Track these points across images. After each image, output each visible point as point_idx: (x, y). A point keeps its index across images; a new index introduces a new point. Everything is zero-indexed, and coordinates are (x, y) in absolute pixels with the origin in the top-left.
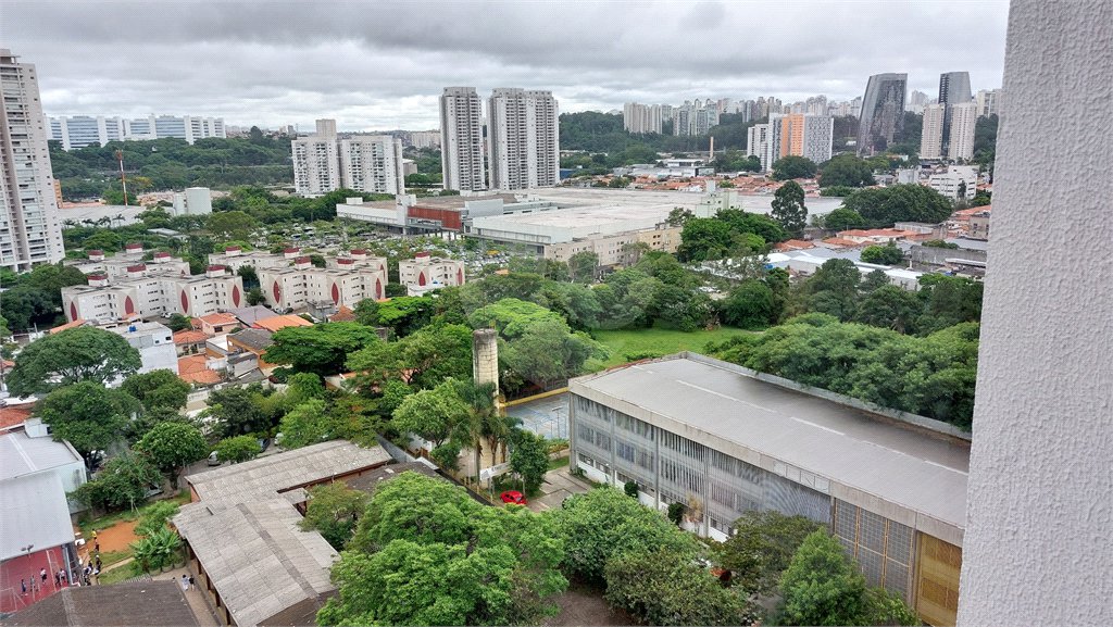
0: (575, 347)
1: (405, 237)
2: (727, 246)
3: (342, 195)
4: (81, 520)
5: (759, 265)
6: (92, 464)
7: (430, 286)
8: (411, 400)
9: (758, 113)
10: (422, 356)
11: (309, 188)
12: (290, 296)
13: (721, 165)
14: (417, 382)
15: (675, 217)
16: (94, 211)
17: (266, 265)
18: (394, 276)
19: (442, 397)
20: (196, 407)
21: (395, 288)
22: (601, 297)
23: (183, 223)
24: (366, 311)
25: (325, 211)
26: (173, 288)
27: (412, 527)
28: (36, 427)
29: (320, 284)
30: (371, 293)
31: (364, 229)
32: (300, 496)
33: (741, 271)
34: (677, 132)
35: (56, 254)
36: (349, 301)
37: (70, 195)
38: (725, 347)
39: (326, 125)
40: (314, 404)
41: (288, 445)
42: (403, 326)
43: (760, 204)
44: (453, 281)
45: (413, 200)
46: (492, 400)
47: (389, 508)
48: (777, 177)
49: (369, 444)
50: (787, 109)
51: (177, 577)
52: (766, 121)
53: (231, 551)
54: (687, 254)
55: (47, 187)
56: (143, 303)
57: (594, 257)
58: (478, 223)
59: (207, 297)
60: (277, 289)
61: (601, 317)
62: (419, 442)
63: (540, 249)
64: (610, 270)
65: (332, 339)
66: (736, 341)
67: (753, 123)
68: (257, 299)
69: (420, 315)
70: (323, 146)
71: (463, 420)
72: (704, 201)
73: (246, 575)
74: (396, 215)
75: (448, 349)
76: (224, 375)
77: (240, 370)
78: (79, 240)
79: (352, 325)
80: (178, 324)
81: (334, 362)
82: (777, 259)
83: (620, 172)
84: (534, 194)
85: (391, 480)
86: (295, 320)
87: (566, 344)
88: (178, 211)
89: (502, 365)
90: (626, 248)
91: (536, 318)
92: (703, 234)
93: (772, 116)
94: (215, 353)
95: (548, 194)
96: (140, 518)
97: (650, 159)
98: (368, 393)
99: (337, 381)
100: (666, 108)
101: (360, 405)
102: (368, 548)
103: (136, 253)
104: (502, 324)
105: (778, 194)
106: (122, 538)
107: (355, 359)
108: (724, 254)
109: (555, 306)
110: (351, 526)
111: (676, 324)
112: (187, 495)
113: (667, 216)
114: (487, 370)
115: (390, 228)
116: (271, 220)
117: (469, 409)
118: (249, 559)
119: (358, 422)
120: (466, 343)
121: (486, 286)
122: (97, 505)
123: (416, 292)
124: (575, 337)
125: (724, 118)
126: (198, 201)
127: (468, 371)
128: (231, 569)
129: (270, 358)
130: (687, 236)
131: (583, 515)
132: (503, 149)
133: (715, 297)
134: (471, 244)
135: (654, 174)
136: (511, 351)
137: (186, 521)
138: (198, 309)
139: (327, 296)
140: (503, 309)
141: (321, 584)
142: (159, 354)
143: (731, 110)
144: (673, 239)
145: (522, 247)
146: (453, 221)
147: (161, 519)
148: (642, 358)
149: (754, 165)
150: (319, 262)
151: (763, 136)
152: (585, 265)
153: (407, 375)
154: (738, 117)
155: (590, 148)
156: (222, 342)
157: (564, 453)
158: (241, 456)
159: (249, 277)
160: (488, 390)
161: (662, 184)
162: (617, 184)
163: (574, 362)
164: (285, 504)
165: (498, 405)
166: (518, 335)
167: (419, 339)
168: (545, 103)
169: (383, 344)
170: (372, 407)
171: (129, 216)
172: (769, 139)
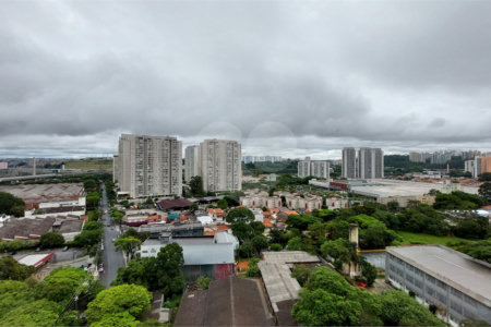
0: (389, 235)
1: (328, 191)
2: (457, 206)
3: (311, 178)
4: (236, 258)
5: (472, 214)
6: (241, 243)
7: (336, 207)
8: (326, 243)
9: (469, 156)
10: (331, 230)
11: (302, 175)
12: (293, 206)
13: (452, 174)
14: (330, 237)
15: (432, 192)
16: (249, 179)
17: (288, 195)
18: (324, 203)
19: (337, 244)
20: (266, 233)
21: (324, 206)
22: (399, 218)
23: (269, 183)
24: (315, 212)
25: (305, 182)
26: (264, 200)
27: (326, 286)
28: (230, 231)
29: (302, 203)
30: (317, 207)
31: (316, 188)
32: (291, 266)
33: (464, 215)
34: (432, 162)
35: (240, 188)
36: (310, 209)
37: (245, 174)
38: (456, 245)
39: (308, 158)
40: (297, 238)
41: (289, 249)
42: (326, 219)
43: (473, 190)
44: (343, 206)
45: (332, 180)
46: (355, 249)
47: (319, 277)
48: (480, 180)
49: (313, 254)
50: (484, 155)
51: (257, 281)
52: (473, 159)
53: (271, 277)
54: (437, 206)
55: (240, 172)
56: (257, 203)
57: (397, 204)
58: (353, 188)
59: (272, 203)
60: (290, 203)
61: (400, 226)
62: (329, 257)
63: (375, 199)
64: (404, 209)
65: (304, 219)
66: (462, 244)
67: (467, 159)
68: (285, 205)
69: (331, 216)
70: (306, 164)
71: (344, 253)
72: (445, 187)
73: (274, 286)
74: (326, 185)
75: (340, 228)
76: (274, 225)
77: (279, 225)
78: (245, 185)
79: (310, 216)
80: (265, 210)
81: (304, 226)
82: (481, 212)
83: (408, 175)
84: (374, 181)
85: (319, 268)
86: (294, 213)
87: (385, 233)
88: (268, 180)
89: (360, 237)
90: (411, 202)
91: (373, 223)
92: (445, 199)
93: (476, 157)
94: (273, 219)
95: (379, 181)
96: (249, 261)
97: (421, 171)
98: (313, 238)
99: (305, 232)
100: (427, 154)
101: (311, 241)
102: (311, 289)
103: (257, 190)
104: (360, 223)
105: (481, 187)
106: (244, 265)
107: (311, 226)
108: (455, 208)
109: (381, 219)
110: (306, 279)
111: (433, 233)
112: (261, 258)
113: (428, 192)
114: (354, 237)
115: (324, 188)
116: (290, 183)
117: (347, 250)
118: (275, 282)
119: (310, 247)
120: (347, 227)
121: (355, 209)
122: (241, 255)
123: (331, 208)
124: (389, 231)
125: (453, 158)
126: (273, 178)
127: (347, 236)
128: (271, 283)
129: (286, 223)
130: (437, 200)
131: (390, 298)
132: (363, 166)
133: (452, 224)
134: (350, 195)
135: (422, 176)
136: (363, 233)
137: (260, 265)
138: (270, 206)
139: (303, 206)
140: (360, 218)
141: (295, 296)
142: (259, 217)
143: (456, 155)
144: (431, 200)
145: (368, 198)
146: (344, 187)
147: (255, 263)
148: (417, 244)
149: (469, 175)
150: (302, 197)
151: (472, 164)
152: (393, 206)
153: (326, 235)
154: (459, 157)
155: (396, 167)
156: (275, 216)
157: (383, 273)
158: (276, 250)
159: (283, 199)
160: (354, 245)
161: (426, 180)
162: (407, 179)
163: (389, 241)
164: (286, 267)
165: (358, 251)
166: (366, 227)
167: (331, 223)
168: (379, 152)
169: (319, 223)
170: (315, 242)
171: (256, 180)
172: (476, 166)
